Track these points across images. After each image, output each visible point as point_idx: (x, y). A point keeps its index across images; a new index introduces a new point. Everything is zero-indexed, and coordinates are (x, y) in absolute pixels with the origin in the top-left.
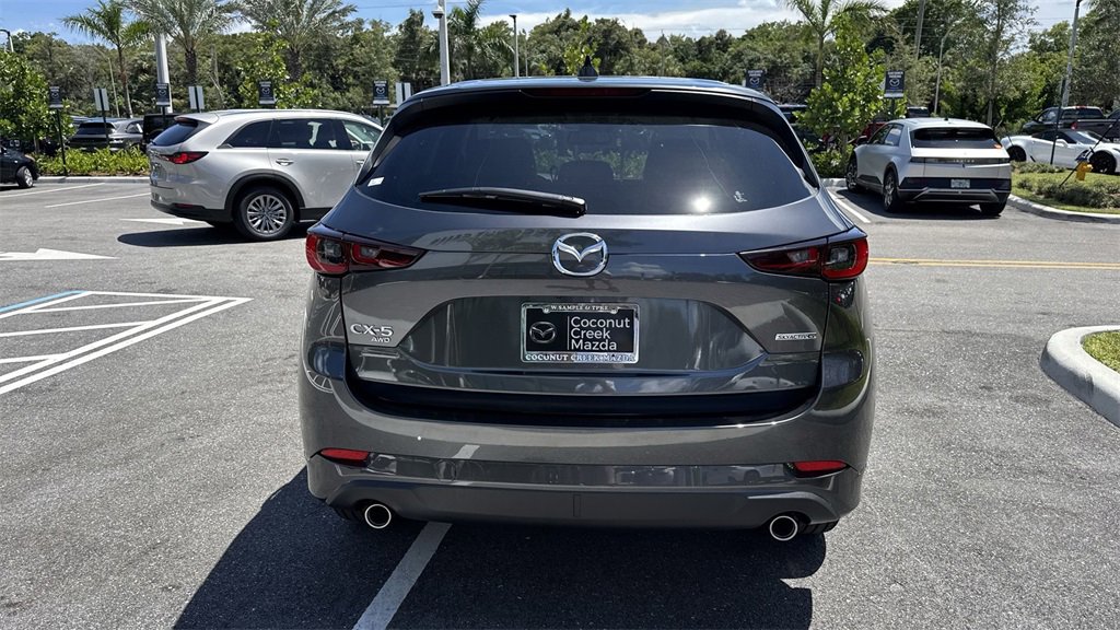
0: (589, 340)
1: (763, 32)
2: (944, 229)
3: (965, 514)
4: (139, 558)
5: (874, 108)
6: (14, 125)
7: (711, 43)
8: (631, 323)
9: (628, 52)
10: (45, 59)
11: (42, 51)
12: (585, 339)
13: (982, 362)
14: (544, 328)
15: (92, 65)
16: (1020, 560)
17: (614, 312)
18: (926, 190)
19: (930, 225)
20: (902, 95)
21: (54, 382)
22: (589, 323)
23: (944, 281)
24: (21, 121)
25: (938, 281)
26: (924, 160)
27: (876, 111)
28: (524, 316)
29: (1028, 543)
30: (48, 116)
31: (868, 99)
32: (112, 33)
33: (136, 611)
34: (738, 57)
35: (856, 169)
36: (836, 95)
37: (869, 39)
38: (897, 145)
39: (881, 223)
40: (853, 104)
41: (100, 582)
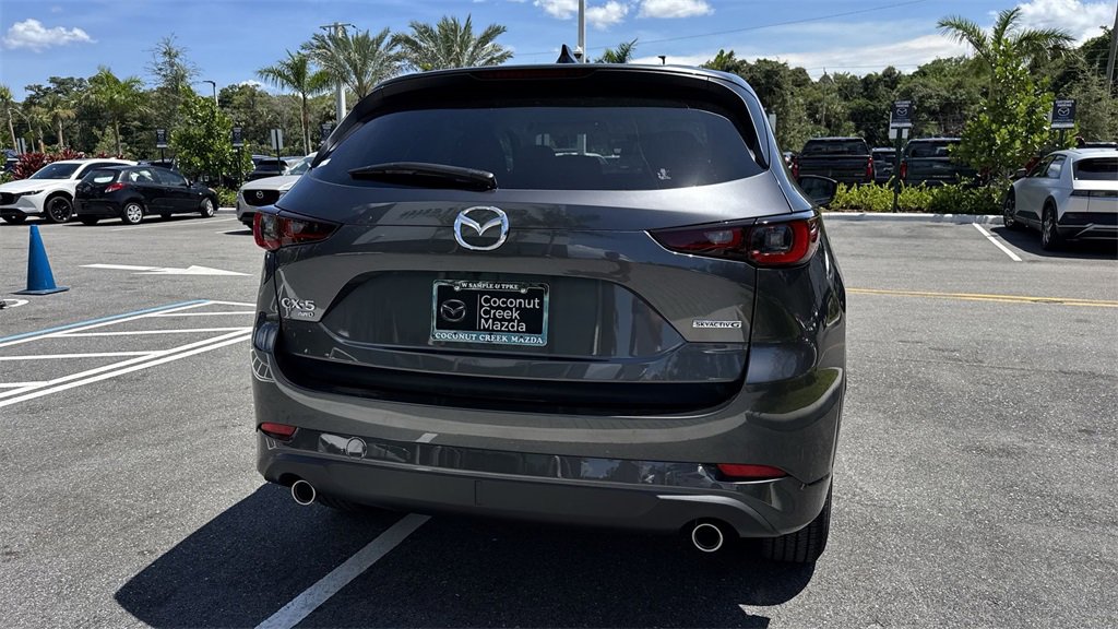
0: (498, 320)
1: (937, 68)
2: (1108, 269)
3: (996, 559)
4: (134, 525)
5: (1038, 140)
6: (203, 162)
7: (879, 80)
8: (541, 304)
9: (781, 88)
10: (249, 108)
11: (247, 100)
12: (495, 319)
13: (1095, 405)
14: (455, 306)
15: (287, 112)
16: (1043, 615)
17: (523, 291)
18: (1090, 227)
19: (1092, 265)
20: (1072, 125)
21: (145, 373)
22: (499, 302)
23: (1086, 321)
24: (208, 158)
25: (1079, 321)
26: (1089, 194)
27: (1040, 144)
28: (435, 293)
29: (1063, 598)
30: (231, 154)
31: (1032, 130)
32: (299, 82)
33: (108, 569)
34: (907, 95)
35: (1014, 205)
36: (994, 127)
37: (1059, 72)
38: (1059, 178)
39: (1034, 261)
40: (1013, 136)
41: (92, 540)
